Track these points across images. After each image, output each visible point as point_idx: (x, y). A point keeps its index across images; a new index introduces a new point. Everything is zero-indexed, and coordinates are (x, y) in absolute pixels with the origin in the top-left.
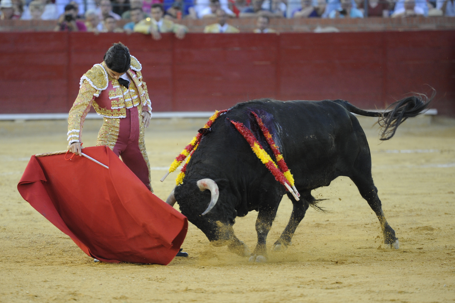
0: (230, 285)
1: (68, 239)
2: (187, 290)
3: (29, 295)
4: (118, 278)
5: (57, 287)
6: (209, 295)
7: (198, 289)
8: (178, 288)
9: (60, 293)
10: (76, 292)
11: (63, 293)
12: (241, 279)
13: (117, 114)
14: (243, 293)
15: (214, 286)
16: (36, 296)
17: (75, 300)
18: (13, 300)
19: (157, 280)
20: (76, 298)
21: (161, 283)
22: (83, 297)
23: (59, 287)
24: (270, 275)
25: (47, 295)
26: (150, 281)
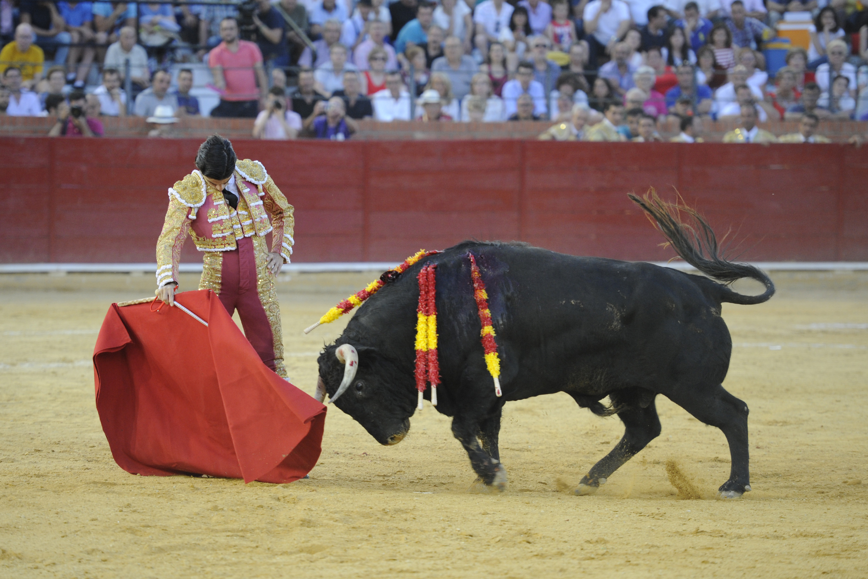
0: (763, 526)
1: (518, 450)
2: (698, 532)
3: (461, 534)
4: (593, 512)
5: (502, 523)
6: (732, 541)
7: (714, 531)
8: (684, 529)
9: (506, 532)
10: (529, 531)
11: (511, 532)
12: (781, 517)
13: (222, 244)
14: (784, 539)
15: (739, 526)
16: (471, 536)
17: (529, 542)
18: (437, 540)
19: (652, 516)
20: (530, 540)
21: (658, 521)
22: (541, 538)
23: (506, 522)
24: (825, 513)
25: (487, 534)
26: (642, 517)
